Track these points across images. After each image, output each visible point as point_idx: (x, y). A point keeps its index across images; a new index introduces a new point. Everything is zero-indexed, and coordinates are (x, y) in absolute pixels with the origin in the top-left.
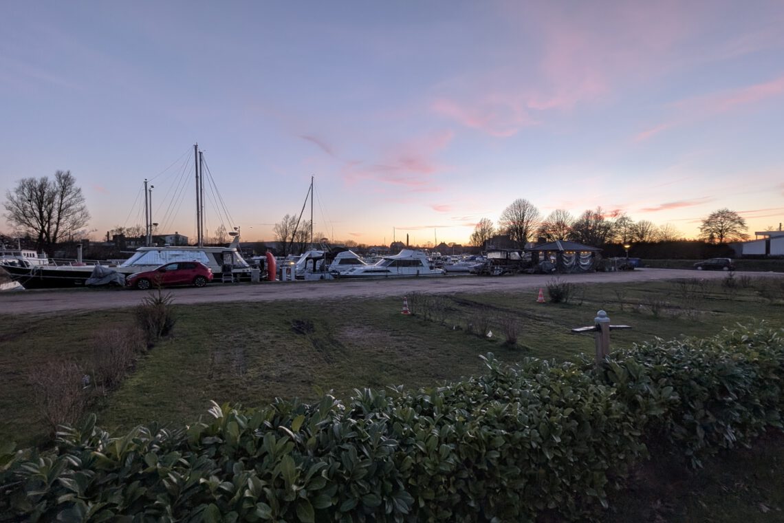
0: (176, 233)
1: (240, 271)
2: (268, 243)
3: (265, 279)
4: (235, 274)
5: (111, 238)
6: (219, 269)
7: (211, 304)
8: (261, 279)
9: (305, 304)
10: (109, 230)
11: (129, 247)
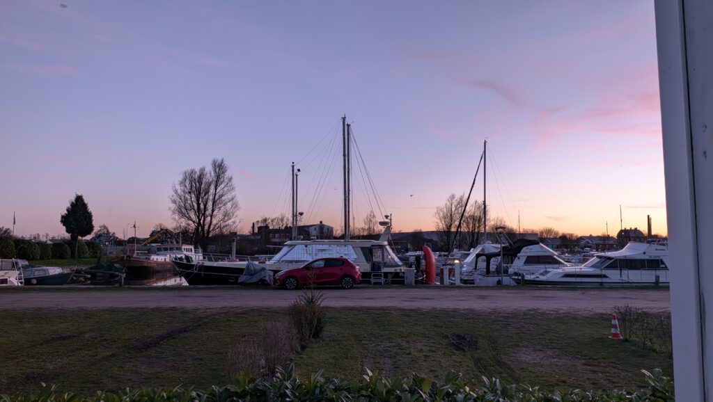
0: (321, 222)
1: (392, 270)
2: (427, 232)
3: (422, 282)
4: (386, 274)
5: (256, 230)
6: (366, 267)
7: (360, 309)
8: (417, 282)
9: (470, 315)
10: (255, 221)
11: (274, 240)
